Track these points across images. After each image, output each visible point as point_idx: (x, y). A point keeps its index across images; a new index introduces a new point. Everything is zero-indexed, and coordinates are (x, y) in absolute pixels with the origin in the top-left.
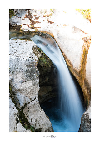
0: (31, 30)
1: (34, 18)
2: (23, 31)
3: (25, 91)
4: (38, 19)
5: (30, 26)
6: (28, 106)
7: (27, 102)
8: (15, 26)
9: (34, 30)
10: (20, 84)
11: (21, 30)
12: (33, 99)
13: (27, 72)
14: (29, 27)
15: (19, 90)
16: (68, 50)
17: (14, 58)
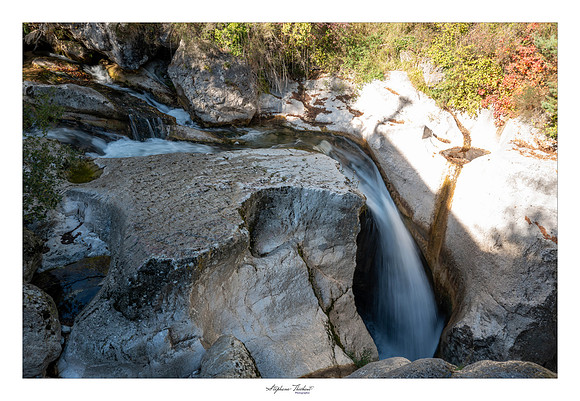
0: (310, 128)
1: (313, 100)
2: (291, 129)
3: (329, 270)
4: (322, 104)
5: (306, 119)
6: (336, 306)
7: (334, 297)
8: (269, 118)
9: (318, 129)
10: (320, 253)
11: (288, 128)
12: (345, 290)
13: (340, 224)
14: (305, 122)
15: (319, 267)
16: (406, 177)
17: (317, 190)
